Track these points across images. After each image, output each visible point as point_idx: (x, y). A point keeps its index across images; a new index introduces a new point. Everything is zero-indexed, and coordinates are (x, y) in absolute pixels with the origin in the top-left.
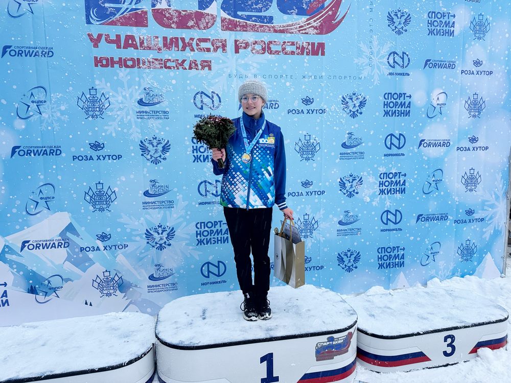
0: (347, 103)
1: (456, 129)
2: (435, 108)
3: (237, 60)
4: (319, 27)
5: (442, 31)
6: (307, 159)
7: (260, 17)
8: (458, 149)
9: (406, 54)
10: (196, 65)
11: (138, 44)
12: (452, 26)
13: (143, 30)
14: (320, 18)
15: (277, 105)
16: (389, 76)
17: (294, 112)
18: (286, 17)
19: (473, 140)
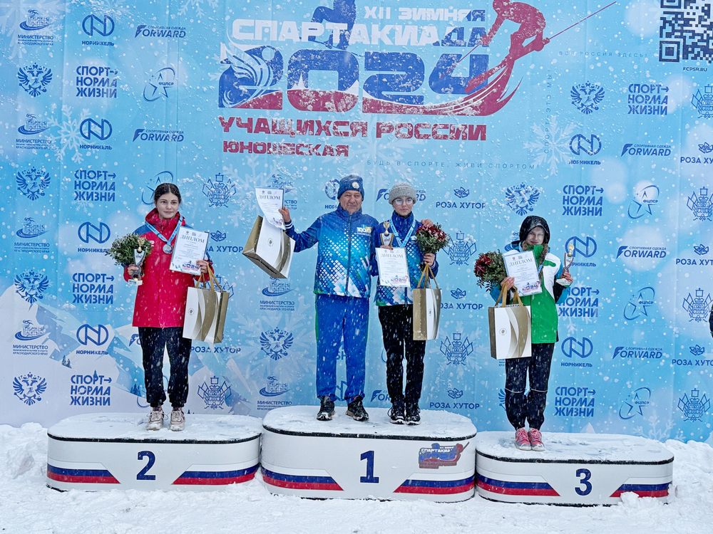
0: (513, 196)
1: (674, 235)
2: (640, 205)
3: (378, 145)
4: (480, 107)
5: (648, 108)
6: (459, 263)
7: (406, 97)
8: (678, 261)
9: (596, 137)
10: (332, 150)
11: (271, 128)
12: (663, 102)
13: (277, 112)
14: (481, 96)
15: (423, 196)
16: (572, 165)
17: (444, 205)
18: (438, 96)
19: (701, 250)
